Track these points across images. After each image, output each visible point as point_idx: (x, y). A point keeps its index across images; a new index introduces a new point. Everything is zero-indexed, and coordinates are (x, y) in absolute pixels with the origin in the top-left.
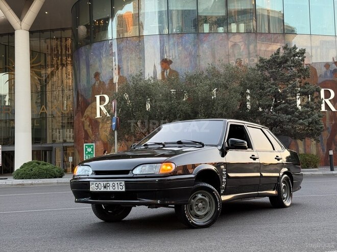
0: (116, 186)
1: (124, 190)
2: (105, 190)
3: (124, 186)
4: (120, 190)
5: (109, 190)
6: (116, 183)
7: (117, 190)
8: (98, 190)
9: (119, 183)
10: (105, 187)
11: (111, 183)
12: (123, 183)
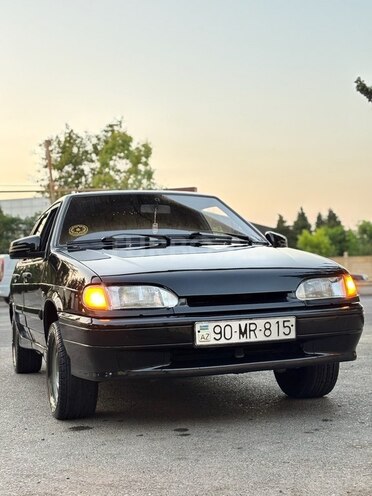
0: (274, 328)
1: (293, 336)
2: (243, 340)
3: (293, 329)
4: (282, 337)
5: (253, 339)
6: (273, 321)
7: (274, 337)
8: (223, 341)
9: (281, 320)
10: (242, 333)
11: (260, 323)
12: (293, 320)
